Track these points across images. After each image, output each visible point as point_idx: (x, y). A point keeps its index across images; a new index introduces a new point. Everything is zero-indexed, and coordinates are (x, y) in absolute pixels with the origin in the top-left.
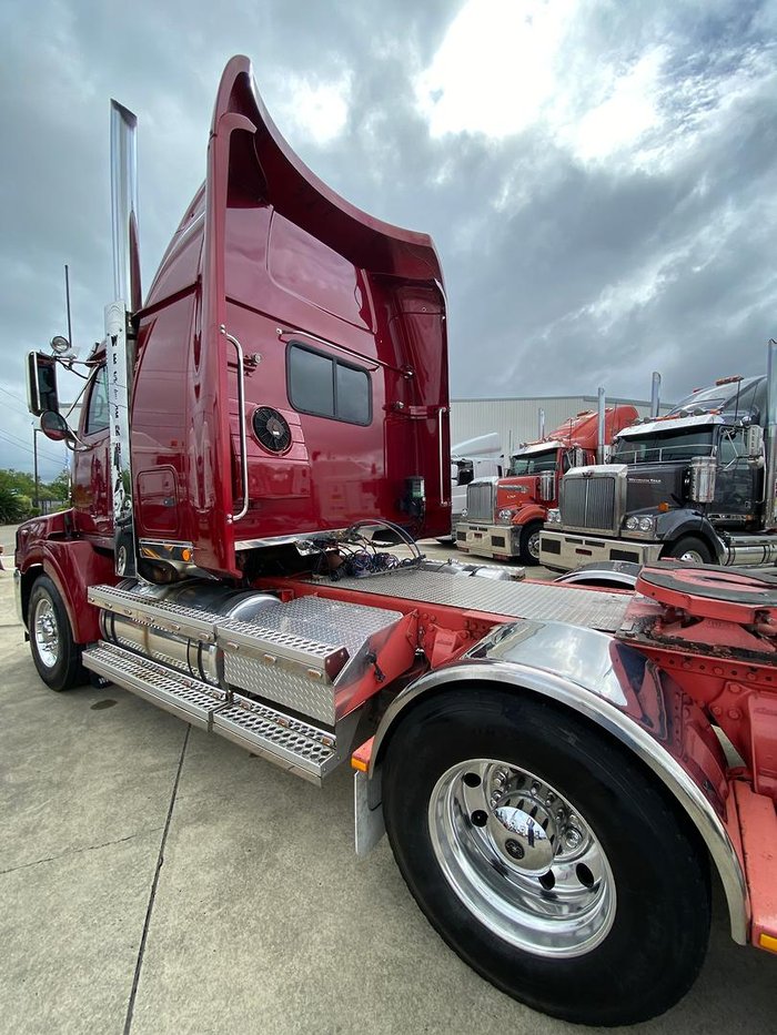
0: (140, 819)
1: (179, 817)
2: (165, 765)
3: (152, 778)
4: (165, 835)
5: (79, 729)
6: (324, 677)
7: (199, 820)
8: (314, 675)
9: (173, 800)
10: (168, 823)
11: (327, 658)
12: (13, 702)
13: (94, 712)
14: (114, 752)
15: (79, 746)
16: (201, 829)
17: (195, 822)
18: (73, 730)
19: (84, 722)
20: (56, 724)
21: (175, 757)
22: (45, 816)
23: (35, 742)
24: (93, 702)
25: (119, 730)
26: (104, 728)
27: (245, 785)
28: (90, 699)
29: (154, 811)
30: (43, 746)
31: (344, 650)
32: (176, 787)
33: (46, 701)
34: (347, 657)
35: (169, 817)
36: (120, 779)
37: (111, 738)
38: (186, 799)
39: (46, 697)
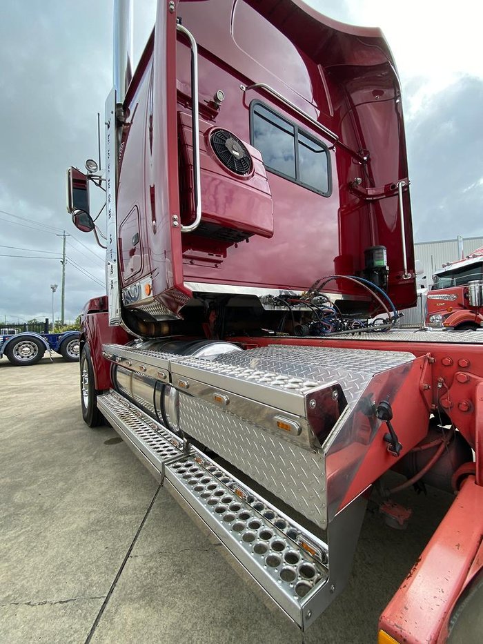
0: (87, 576)
1: (124, 584)
2: (135, 509)
3: (119, 522)
4: (102, 610)
5: (88, 459)
6: (306, 433)
7: (142, 597)
8: (286, 428)
9: (128, 556)
10: (111, 591)
11: (310, 396)
12: (60, 431)
13: (104, 447)
14: (102, 485)
15: (80, 474)
16: (142, 614)
17: (139, 598)
18: (84, 459)
19: (94, 454)
20: (76, 452)
21: (147, 500)
22: (16, 546)
23: (53, 466)
24: (107, 438)
25: (114, 465)
26: (105, 461)
27: (203, 556)
28: (107, 436)
29: (104, 569)
30: (57, 470)
31: (337, 388)
32: (135, 540)
33: (80, 433)
34: (342, 402)
35: (116, 581)
36: (93, 516)
37: (105, 471)
38: (139, 560)
39: (82, 431)
